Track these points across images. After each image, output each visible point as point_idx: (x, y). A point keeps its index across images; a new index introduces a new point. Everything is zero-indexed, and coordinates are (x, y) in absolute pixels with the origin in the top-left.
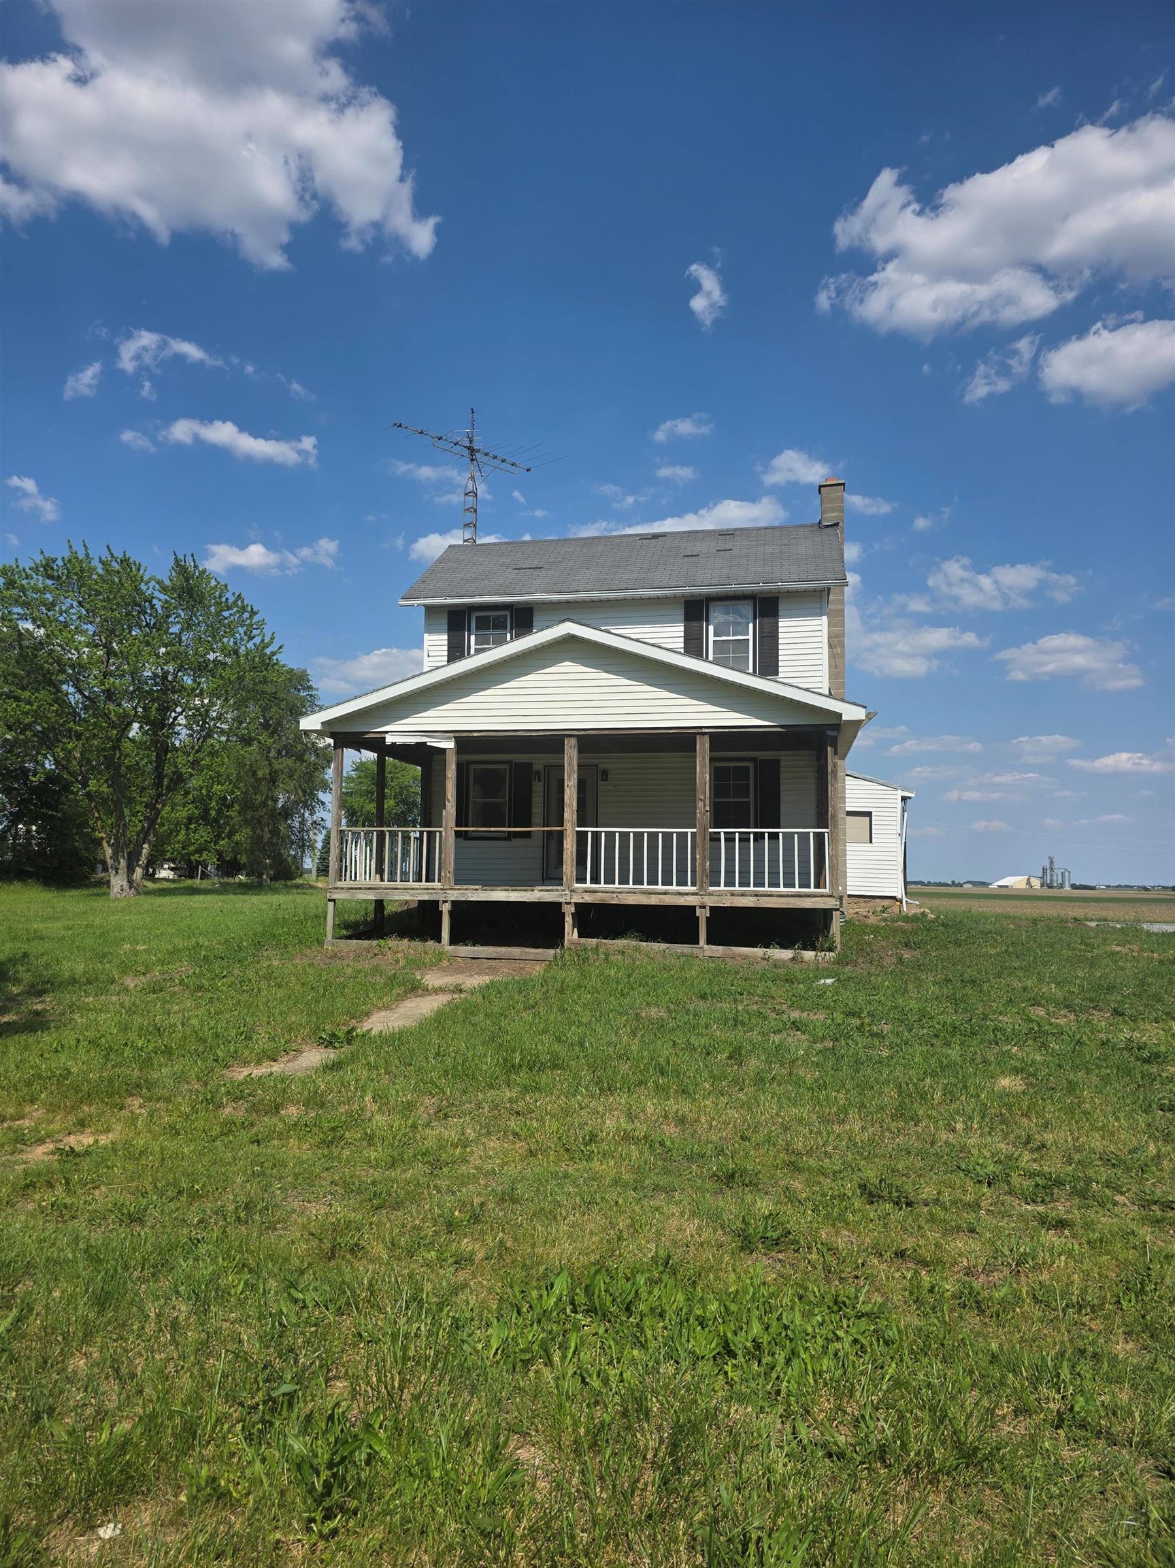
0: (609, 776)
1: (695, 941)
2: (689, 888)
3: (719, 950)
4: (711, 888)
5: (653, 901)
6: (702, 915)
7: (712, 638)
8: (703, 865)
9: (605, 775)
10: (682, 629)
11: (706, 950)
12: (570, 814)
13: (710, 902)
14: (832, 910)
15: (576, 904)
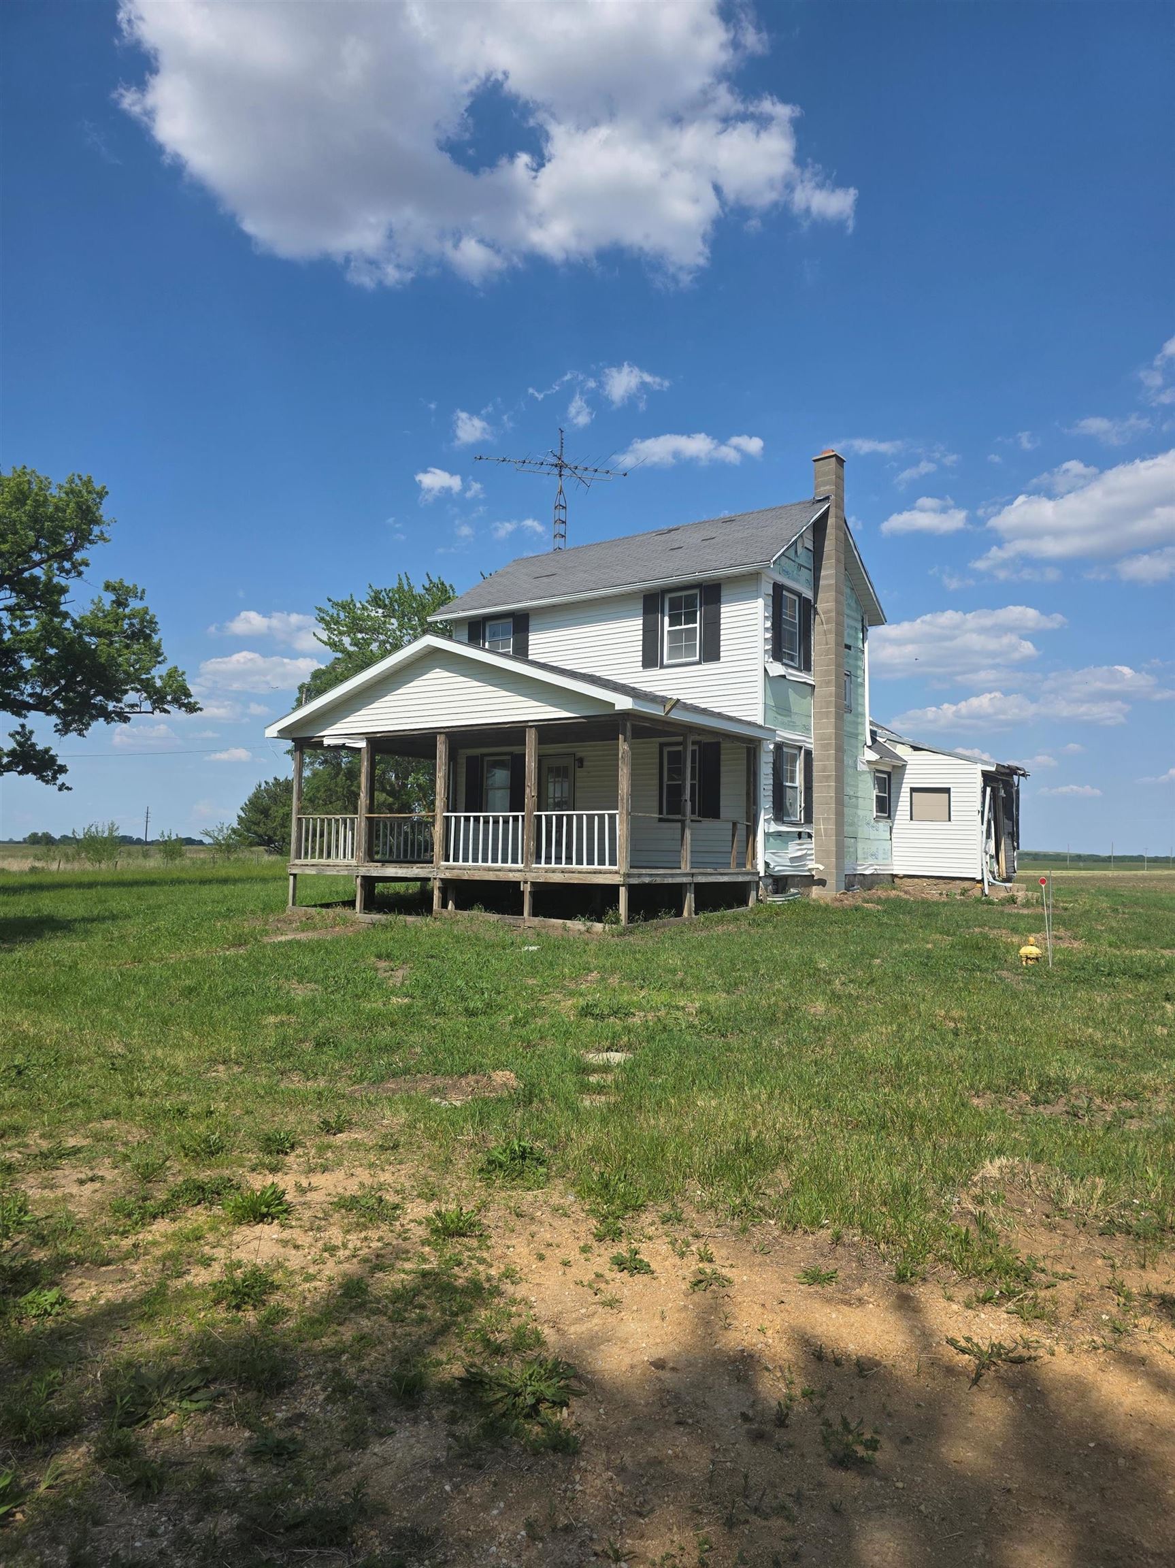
0: (585, 763)
1: (520, 912)
2: (520, 866)
3: (537, 921)
4: (534, 866)
5: (491, 876)
6: (526, 889)
7: (667, 628)
8: (528, 845)
9: (581, 762)
10: (641, 622)
11: (528, 919)
12: (440, 802)
13: (531, 877)
14: (618, 886)
15: (442, 880)
